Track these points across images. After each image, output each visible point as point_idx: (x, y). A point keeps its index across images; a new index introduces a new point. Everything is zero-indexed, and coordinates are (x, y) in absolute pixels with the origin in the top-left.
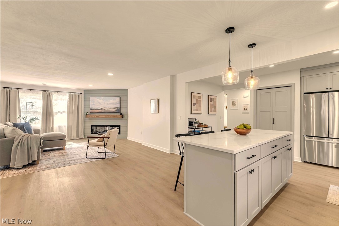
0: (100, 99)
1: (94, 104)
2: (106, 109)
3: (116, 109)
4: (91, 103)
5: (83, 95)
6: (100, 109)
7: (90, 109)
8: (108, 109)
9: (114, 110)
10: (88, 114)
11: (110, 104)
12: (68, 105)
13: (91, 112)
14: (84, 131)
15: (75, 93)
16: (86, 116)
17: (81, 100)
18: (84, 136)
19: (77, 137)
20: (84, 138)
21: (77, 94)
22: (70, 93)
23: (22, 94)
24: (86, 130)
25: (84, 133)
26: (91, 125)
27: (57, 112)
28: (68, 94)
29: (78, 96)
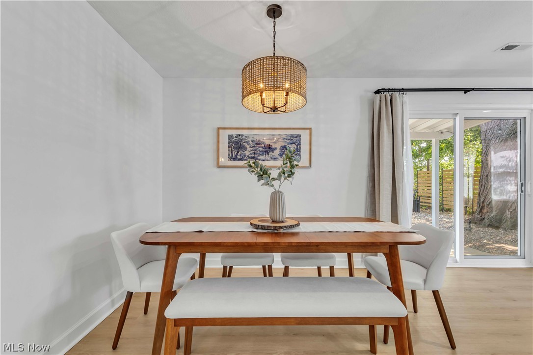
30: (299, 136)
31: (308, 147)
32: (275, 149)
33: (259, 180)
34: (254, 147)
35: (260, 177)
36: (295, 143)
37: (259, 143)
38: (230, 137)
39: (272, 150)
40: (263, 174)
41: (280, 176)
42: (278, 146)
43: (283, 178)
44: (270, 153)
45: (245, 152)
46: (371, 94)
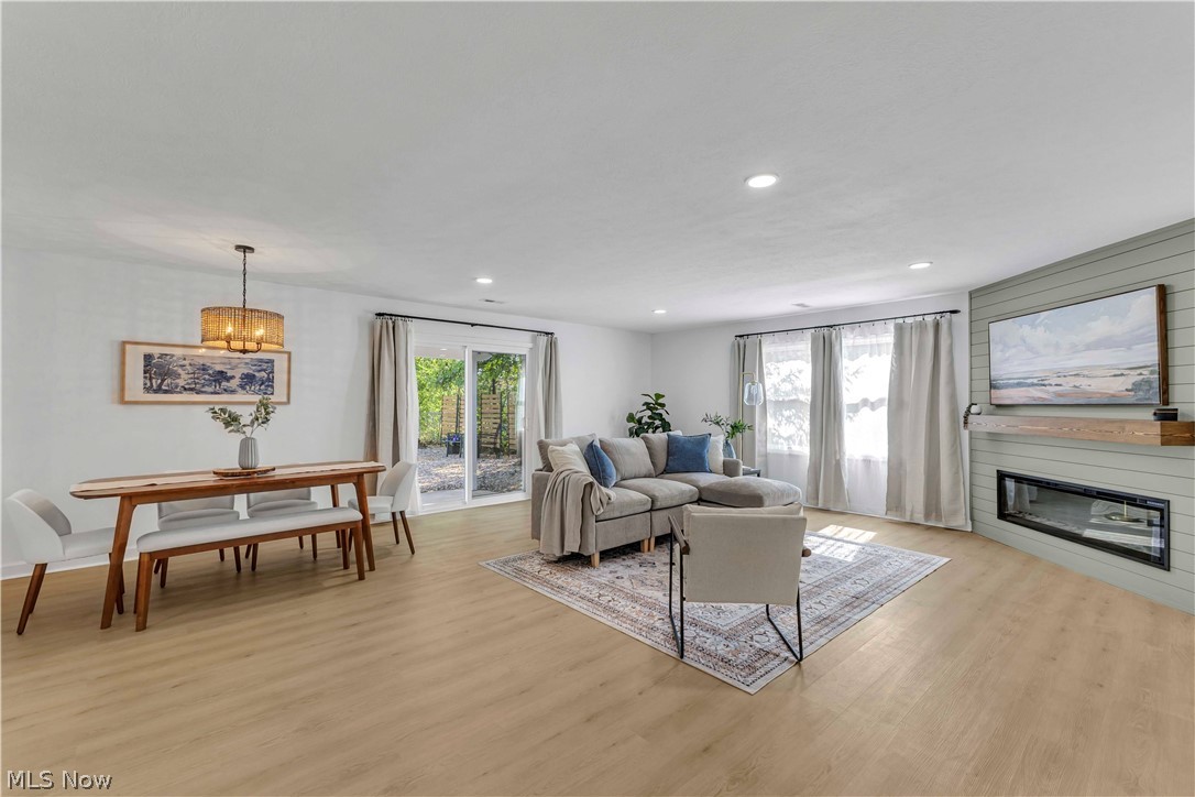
0: (1033, 326)
1: (1007, 359)
2: (1068, 385)
3: (1134, 377)
4: (996, 355)
5: (962, 320)
6: (1033, 385)
7: (992, 386)
8: (1079, 382)
9: (1118, 387)
10: (974, 409)
12: (892, 371)
13: (994, 402)
14: (971, 496)
15: (920, 318)
16: (966, 423)
17: (949, 342)
18: (972, 519)
19: (927, 516)
20: (970, 530)
21: (929, 319)
22: (901, 321)
23: (769, 347)
24: (979, 492)
25: (972, 508)
26: (998, 471)
27: (857, 405)
28: (891, 326)
29: (937, 326)
30: (271, 362)
31: (285, 377)
32: (233, 377)
33: (226, 428)
34: (194, 373)
35: (227, 424)
36: (264, 370)
37: (204, 368)
38: (148, 358)
39: (228, 379)
40: (231, 421)
41: (252, 422)
42: (238, 373)
43: (256, 425)
44: (224, 383)
45: (177, 381)
46: (372, 316)
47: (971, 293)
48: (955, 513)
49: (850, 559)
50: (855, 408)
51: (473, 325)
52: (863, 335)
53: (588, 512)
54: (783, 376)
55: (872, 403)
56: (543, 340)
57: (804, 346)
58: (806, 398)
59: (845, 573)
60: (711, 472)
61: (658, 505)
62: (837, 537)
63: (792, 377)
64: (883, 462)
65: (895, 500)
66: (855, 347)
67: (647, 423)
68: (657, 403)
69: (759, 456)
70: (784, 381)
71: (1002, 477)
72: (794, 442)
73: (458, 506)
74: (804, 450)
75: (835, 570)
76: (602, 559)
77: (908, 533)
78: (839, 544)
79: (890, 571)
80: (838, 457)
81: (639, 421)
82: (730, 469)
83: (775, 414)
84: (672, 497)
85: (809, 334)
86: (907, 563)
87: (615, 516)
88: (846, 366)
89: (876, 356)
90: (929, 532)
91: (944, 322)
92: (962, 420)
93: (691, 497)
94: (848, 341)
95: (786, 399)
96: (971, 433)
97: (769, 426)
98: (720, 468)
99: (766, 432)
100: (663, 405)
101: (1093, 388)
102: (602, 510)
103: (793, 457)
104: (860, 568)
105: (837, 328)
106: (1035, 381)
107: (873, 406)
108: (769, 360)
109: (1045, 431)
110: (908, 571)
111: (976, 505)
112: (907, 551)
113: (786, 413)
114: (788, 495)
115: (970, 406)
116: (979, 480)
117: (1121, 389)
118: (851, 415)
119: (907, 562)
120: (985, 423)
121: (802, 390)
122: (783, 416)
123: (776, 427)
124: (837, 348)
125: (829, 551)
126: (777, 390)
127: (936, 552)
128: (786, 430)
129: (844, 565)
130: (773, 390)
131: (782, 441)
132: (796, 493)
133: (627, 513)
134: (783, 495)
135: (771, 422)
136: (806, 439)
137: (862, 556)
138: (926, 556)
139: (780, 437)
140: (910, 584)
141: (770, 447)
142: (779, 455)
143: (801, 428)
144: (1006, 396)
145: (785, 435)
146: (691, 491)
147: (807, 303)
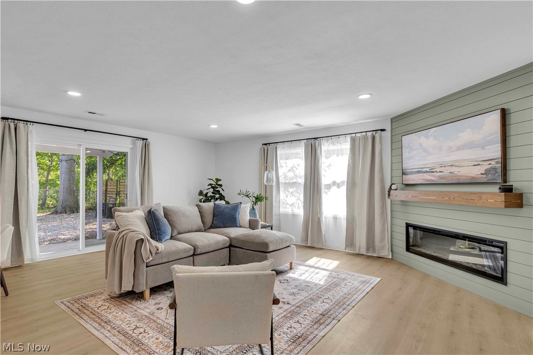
0: (427, 137)
1: (412, 157)
2: (446, 171)
3: (486, 166)
4: (406, 155)
5: (387, 135)
6: (426, 172)
7: (403, 174)
8: (453, 169)
9: (476, 172)
10: (394, 187)
11: (459, 149)
12: (349, 165)
13: (404, 182)
14: (392, 238)
15: (364, 134)
16: (389, 195)
17: (380, 147)
18: (392, 251)
19: (368, 250)
20: (391, 258)
21: (369, 134)
22: (354, 135)
23: (281, 151)
24: (396, 235)
25: (392, 245)
26: (406, 223)
27: (330, 185)
28: (348, 138)
29: (373, 138)
47: (392, 120)
48: (383, 248)
49: (322, 283)
50: (329, 187)
51: (86, 130)
52: (333, 144)
53: (139, 261)
54: (289, 168)
55: (338, 184)
56: (140, 143)
57: (300, 150)
58: (302, 181)
59: (317, 294)
60: (240, 227)
61: (199, 251)
62: (316, 266)
63: (294, 169)
64: (344, 218)
65: (350, 241)
66: (329, 151)
67: (211, 196)
68: (217, 184)
69: (275, 216)
70: (289, 171)
71: (408, 226)
72: (295, 207)
73: (74, 252)
74: (300, 211)
75: (312, 292)
76: (151, 294)
77: (358, 260)
78: (317, 270)
79: (345, 291)
80: (319, 216)
81: (206, 195)
82: (253, 225)
83: (284, 190)
84: (209, 245)
85: (303, 143)
86: (356, 284)
87: (163, 261)
88: (324, 162)
89: (340, 156)
90: (368, 260)
91: (377, 136)
92: (387, 193)
93: (224, 244)
94: (325, 147)
95: (291, 182)
96: (391, 200)
97: (281, 198)
98: (247, 223)
99: (279, 201)
100: (221, 186)
101: (461, 174)
102: (151, 259)
103: (294, 216)
104: (327, 289)
105: (319, 139)
106: (428, 170)
107: (339, 186)
108: (282, 159)
109: (434, 199)
110: (357, 290)
111: (394, 244)
112: (357, 274)
113: (291, 190)
114: (286, 241)
115: (391, 185)
116: (396, 229)
117: (477, 173)
118: (326, 191)
119: (356, 282)
120: (400, 195)
121: (299, 176)
122: (289, 192)
123: (285, 198)
124: (319, 151)
125: (310, 277)
126: (285, 177)
127: (372, 274)
128: (291, 200)
129: (318, 287)
130: (283, 176)
131: (288, 206)
132: (291, 239)
133: (173, 259)
134: (282, 241)
135: (282, 195)
136: (301, 205)
137: (330, 280)
138: (367, 277)
139: (287, 204)
140: (357, 300)
141: (282, 210)
142: (286, 215)
143: (299, 199)
144: (411, 179)
145: (290, 203)
146: (224, 240)
147: (301, 123)
